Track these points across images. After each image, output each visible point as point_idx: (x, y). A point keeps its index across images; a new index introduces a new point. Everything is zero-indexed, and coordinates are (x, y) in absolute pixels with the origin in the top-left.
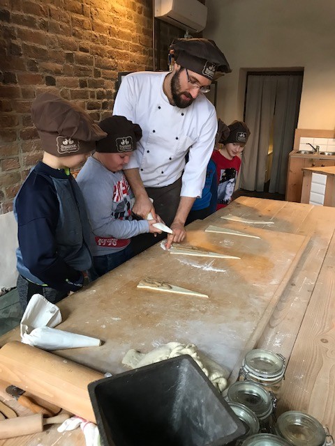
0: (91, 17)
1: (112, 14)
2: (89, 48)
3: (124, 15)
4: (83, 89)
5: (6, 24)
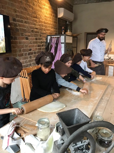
0: (39, 19)
2: (38, 28)
3: (49, 18)
4: (36, 41)
5: (15, 22)
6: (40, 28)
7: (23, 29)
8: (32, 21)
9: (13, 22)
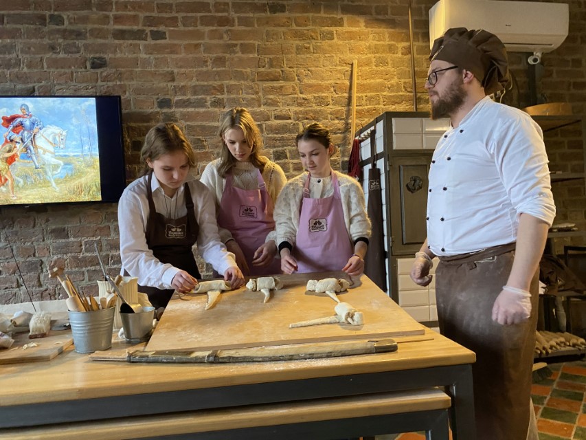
0: (299, 80)
1: (339, 68)
2: (292, 115)
5: (165, 110)
6: (307, 112)
7: (203, 128)
8: (257, 93)
9: (159, 110)
